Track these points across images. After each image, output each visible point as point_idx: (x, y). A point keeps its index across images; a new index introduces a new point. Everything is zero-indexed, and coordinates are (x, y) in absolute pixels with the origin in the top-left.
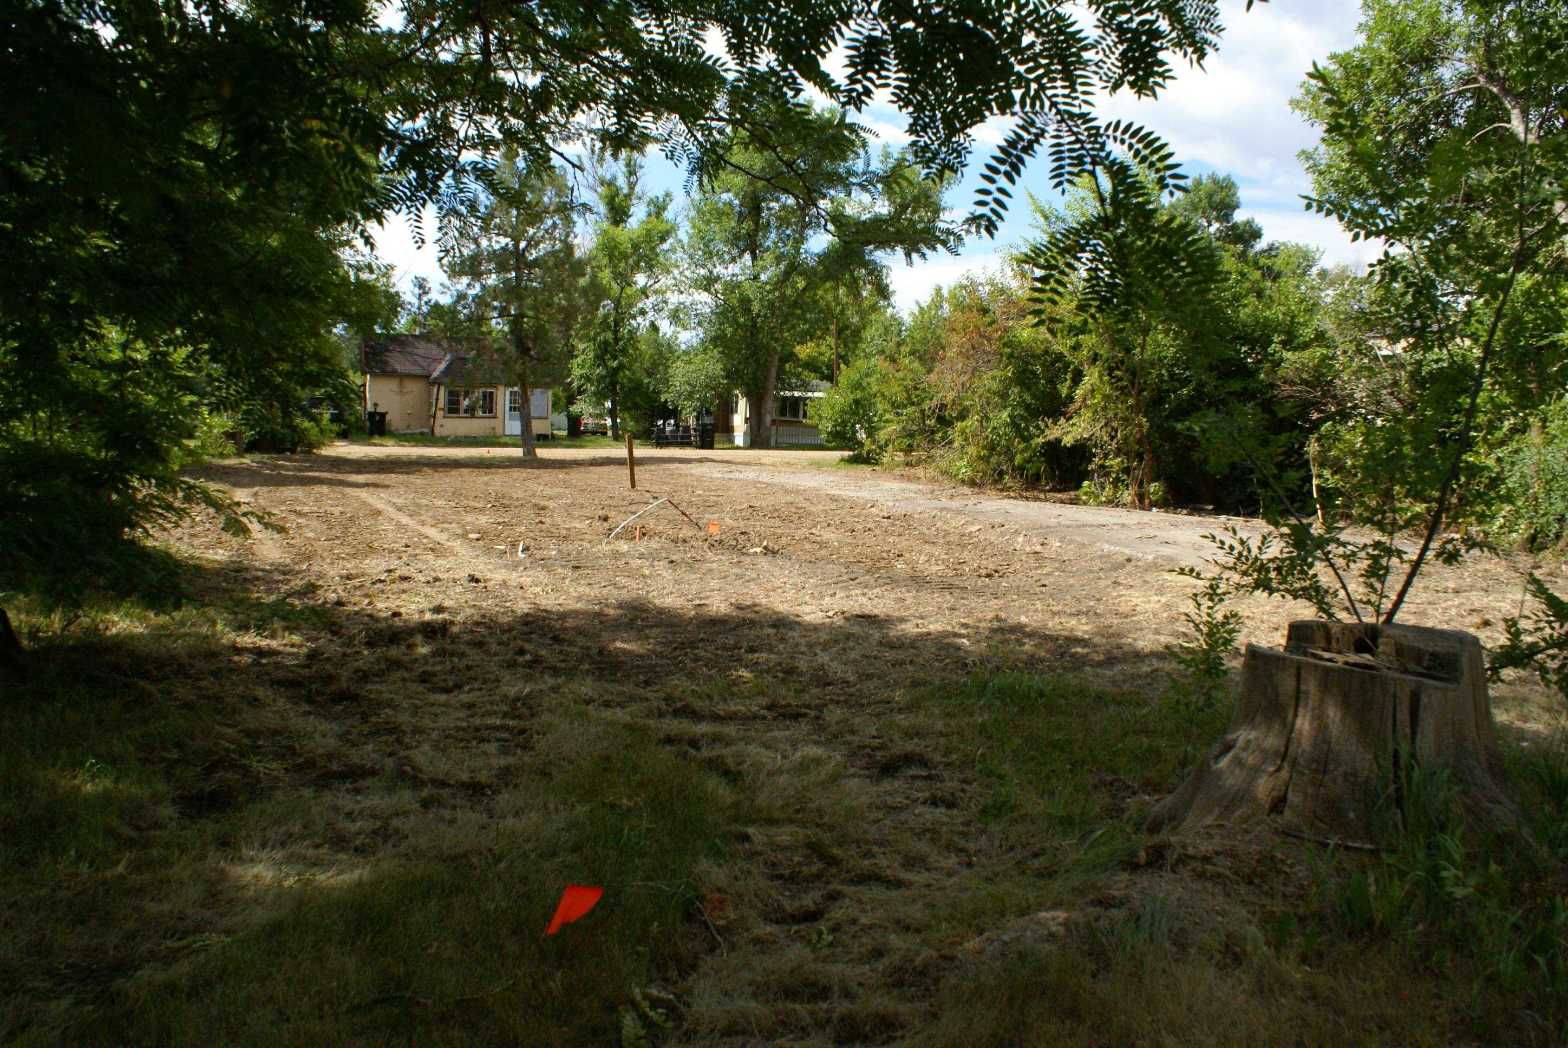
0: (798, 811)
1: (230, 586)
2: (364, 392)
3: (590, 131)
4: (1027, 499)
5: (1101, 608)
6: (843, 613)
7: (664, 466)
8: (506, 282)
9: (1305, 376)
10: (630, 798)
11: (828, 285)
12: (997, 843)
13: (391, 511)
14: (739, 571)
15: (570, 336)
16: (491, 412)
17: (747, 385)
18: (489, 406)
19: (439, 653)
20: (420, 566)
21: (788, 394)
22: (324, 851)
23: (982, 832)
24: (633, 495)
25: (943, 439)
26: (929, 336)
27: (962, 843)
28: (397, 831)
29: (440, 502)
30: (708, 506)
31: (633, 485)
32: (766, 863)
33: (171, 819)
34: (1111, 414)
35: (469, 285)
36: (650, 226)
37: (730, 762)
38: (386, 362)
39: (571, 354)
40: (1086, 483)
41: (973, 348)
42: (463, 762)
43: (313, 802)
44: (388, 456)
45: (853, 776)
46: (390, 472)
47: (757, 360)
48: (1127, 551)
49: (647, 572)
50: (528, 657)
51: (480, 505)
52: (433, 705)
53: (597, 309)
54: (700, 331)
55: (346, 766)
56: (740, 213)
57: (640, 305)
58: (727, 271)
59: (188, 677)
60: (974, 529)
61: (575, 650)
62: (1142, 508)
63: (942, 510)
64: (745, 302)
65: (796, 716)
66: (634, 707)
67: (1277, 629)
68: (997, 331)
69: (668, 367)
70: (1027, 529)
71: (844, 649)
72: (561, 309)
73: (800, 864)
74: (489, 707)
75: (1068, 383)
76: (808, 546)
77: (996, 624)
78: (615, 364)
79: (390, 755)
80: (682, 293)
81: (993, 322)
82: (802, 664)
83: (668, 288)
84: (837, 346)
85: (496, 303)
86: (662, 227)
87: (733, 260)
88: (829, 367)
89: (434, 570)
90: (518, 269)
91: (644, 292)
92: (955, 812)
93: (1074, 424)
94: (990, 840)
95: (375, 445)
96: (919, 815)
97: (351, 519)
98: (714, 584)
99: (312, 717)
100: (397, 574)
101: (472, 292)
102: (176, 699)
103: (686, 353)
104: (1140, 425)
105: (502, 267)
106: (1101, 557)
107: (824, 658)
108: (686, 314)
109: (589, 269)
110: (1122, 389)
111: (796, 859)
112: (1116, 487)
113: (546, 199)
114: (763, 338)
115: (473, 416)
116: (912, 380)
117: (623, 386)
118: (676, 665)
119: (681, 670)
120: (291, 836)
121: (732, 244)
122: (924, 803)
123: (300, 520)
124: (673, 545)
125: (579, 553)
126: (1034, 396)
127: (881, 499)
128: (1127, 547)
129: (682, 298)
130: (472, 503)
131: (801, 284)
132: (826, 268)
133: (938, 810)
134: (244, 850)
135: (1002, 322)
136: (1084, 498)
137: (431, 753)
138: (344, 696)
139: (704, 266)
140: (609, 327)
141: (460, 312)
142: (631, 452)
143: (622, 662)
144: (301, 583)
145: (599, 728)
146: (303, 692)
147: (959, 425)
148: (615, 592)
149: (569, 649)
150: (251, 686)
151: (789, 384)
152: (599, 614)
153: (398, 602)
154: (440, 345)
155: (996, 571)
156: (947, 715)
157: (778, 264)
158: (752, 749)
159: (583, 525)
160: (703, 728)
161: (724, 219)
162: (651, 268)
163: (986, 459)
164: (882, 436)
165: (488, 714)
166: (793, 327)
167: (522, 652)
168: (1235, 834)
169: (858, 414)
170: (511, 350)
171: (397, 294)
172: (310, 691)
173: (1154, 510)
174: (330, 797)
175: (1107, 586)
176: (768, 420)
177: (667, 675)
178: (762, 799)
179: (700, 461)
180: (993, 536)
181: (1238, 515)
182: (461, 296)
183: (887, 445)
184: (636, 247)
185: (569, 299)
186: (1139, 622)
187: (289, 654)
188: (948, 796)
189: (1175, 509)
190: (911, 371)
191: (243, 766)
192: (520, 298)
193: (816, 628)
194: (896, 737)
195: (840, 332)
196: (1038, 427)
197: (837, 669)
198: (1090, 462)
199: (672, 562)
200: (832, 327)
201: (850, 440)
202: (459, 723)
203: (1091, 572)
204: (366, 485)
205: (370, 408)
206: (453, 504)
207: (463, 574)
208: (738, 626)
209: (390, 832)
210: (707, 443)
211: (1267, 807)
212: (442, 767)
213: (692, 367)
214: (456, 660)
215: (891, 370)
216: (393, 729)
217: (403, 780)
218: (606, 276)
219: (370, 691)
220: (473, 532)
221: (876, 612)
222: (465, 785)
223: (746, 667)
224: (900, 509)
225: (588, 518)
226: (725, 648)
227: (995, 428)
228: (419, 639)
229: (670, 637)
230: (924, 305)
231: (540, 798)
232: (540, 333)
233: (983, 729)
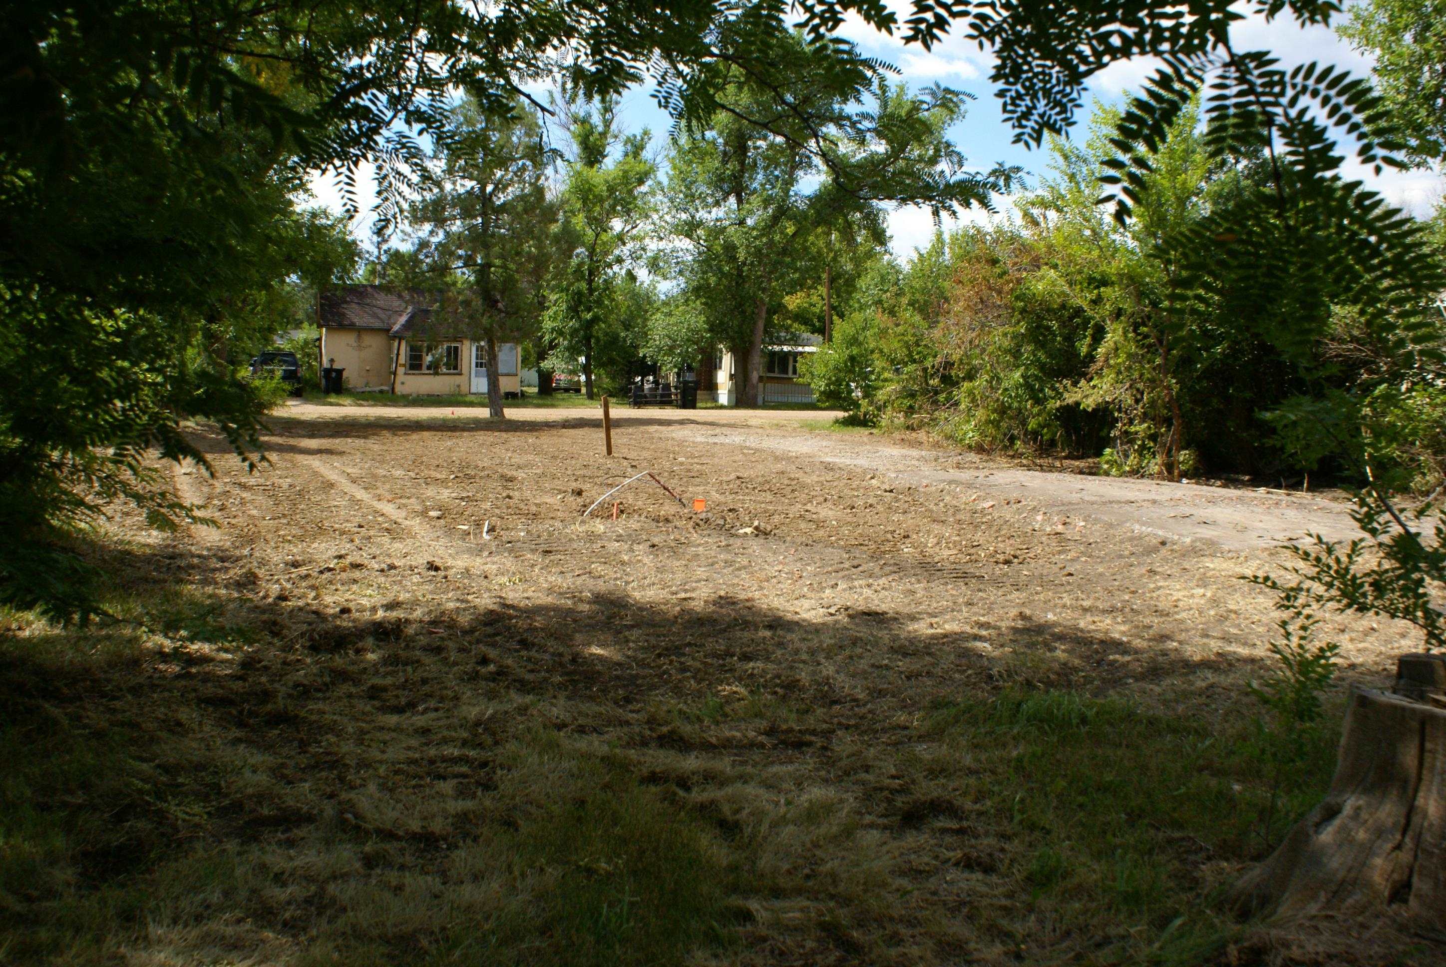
0: (808, 877)
1: (162, 576)
2: (320, 347)
3: (561, 67)
4: (1042, 468)
5: (1137, 604)
6: (847, 609)
7: (642, 428)
8: (472, 228)
9: (1356, 333)
10: (609, 861)
11: (819, 230)
12: (1049, 926)
13: (345, 484)
14: (729, 557)
15: (541, 287)
16: (455, 368)
17: (732, 339)
18: (453, 361)
19: (392, 661)
20: (374, 550)
21: (777, 348)
22: (248, 926)
23: (1030, 909)
24: (609, 463)
25: (948, 400)
26: (930, 285)
27: (1004, 923)
28: (333, 900)
29: (399, 473)
30: (693, 477)
31: (609, 452)
32: (772, 952)
33: (69, 885)
34: (1136, 375)
35: (432, 233)
36: (626, 167)
37: (726, 809)
38: (344, 315)
39: (542, 305)
40: (1108, 451)
41: (982, 301)
42: (414, 806)
43: (237, 860)
44: (344, 417)
45: (871, 826)
46: (347, 436)
47: (744, 312)
48: (1160, 533)
49: (626, 558)
50: (492, 668)
51: (442, 476)
52: (382, 729)
53: (570, 257)
54: (682, 280)
55: (279, 809)
56: (725, 153)
57: (617, 252)
58: (710, 216)
59: (103, 695)
60: (987, 505)
61: (546, 657)
62: (1171, 480)
63: (950, 483)
64: (730, 249)
65: (799, 745)
66: (612, 733)
67: (1343, 631)
68: (1008, 282)
69: (646, 320)
70: (1046, 506)
71: (851, 657)
72: (530, 257)
73: (813, 952)
74: (446, 733)
75: (1088, 340)
76: (803, 525)
77: (1020, 624)
78: (589, 316)
79: (331, 796)
80: (661, 239)
81: (1005, 273)
82: (804, 676)
83: (646, 234)
84: (830, 297)
85: (460, 252)
86: (641, 168)
87: (717, 204)
88: (821, 318)
89: (389, 556)
90: (484, 214)
91: (621, 239)
92: (994, 879)
93: (1094, 387)
94: (1041, 921)
95: (331, 404)
96: (952, 882)
97: (300, 493)
98: (701, 572)
99: (242, 746)
100: (349, 559)
101: (435, 240)
102: (85, 727)
103: (665, 304)
104: (1169, 388)
105: (467, 213)
106: (1131, 539)
107: (828, 669)
108: (666, 262)
109: (561, 216)
110: (1150, 346)
111: (810, 944)
112: (1141, 455)
113: (515, 139)
114: (749, 288)
115: (436, 373)
116: (914, 335)
117: (598, 340)
118: (660, 676)
119: (666, 682)
120: (208, 907)
121: (716, 187)
122: (957, 864)
123: (244, 495)
124: (654, 524)
125: (550, 534)
126: (1050, 355)
127: (881, 468)
128: (1162, 528)
129: (662, 245)
130: (434, 474)
131: (791, 230)
132: (818, 212)
133: (974, 876)
134: (151, 928)
135: (1014, 274)
136: (1106, 466)
137: (378, 795)
138: (278, 719)
139: (685, 210)
140: (583, 277)
141: (422, 261)
142: (606, 413)
143: (598, 672)
144: (240, 572)
145: (573, 763)
146: (234, 712)
147: (966, 385)
148: (590, 583)
149: (537, 656)
150: (174, 707)
151: (778, 338)
152: (570, 611)
153: (348, 596)
154: (400, 296)
155: (1015, 557)
156: (976, 746)
157: (765, 208)
158: (751, 790)
159: (554, 500)
160: (691, 763)
161: (707, 158)
162: (628, 212)
163: (996, 424)
164: (881, 396)
165: (445, 741)
166: (782, 276)
167: (484, 661)
168: (1349, 929)
169: (853, 372)
170: (478, 303)
171: (354, 242)
172: (241, 712)
173: (1185, 481)
174: (258, 853)
175: (1142, 576)
176: (755, 376)
177: (650, 689)
178: (765, 862)
179: (682, 422)
180: (1008, 513)
181: (1279, 486)
182: (423, 244)
183: (885, 406)
184: (611, 189)
185: (539, 247)
186: (1182, 621)
187: (222, 661)
188: (985, 859)
189: (1208, 479)
190: (913, 326)
191: (160, 811)
192: (487, 246)
193: (816, 629)
194: (919, 776)
195: (832, 280)
196: (1053, 388)
197: (844, 684)
198: (1113, 427)
199: (653, 546)
200: (824, 276)
201: (845, 399)
202: (411, 754)
203: (1121, 556)
204: (319, 452)
205: (326, 364)
206: (412, 474)
207: (421, 560)
208: (729, 627)
209: (326, 901)
210: (688, 403)
211: (1386, 894)
212: (390, 815)
213: (673, 320)
214: (409, 669)
215: (890, 325)
216: (335, 763)
217: (344, 831)
218: (579, 221)
219: (311, 712)
220: (433, 509)
221: (883, 607)
222: (414, 837)
223: (740, 679)
224: (904, 481)
225: (560, 492)
226: (715, 655)
227: (1006, 390)
228: (370, 641)
229: (653, 641)
230: (923, 252)
231: (504, 858)
232: (509, 284)
233: (1019, 765)
